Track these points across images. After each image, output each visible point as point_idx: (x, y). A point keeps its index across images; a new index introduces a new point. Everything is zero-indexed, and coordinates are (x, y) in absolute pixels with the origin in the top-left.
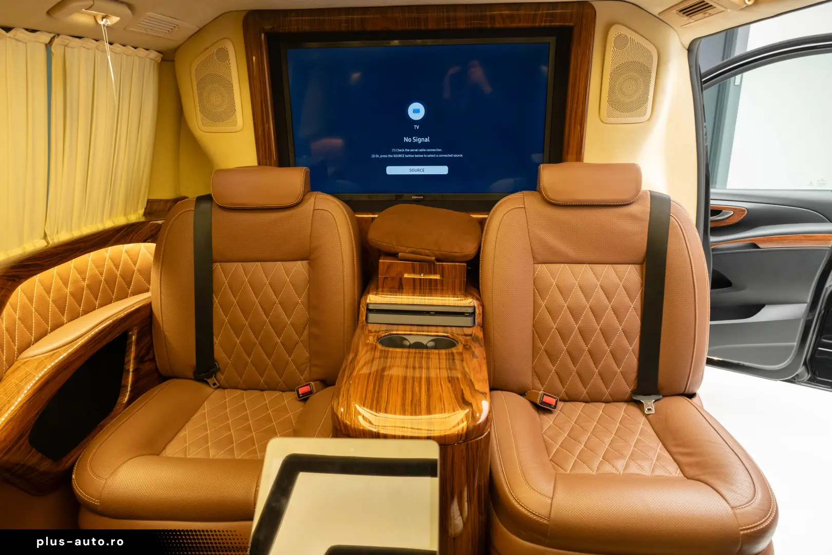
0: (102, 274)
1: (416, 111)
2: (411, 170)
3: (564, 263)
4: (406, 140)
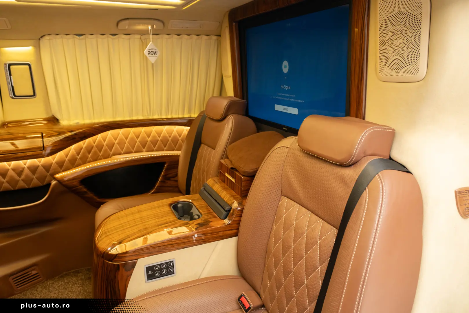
0: (170, 137)
1: (285, 67)
2: (284, 109)
3: (298, 204)
4: (282, 87)
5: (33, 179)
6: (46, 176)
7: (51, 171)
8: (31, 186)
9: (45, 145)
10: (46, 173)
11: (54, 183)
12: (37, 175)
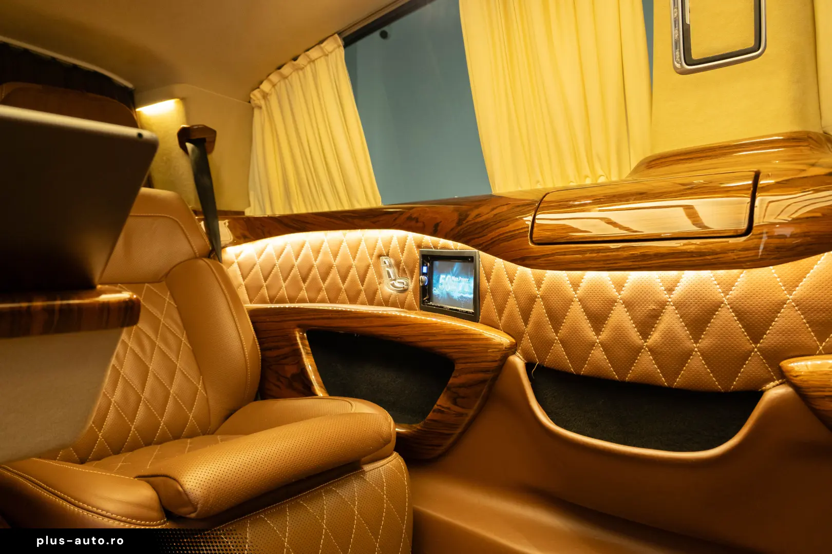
5: (688, 354)
6: (746, 356)
7: (769, 338)
8: (678, 382)
9: (756, 222)
10: (744, 340)
11: (775, 392)
12: (706, 342)
